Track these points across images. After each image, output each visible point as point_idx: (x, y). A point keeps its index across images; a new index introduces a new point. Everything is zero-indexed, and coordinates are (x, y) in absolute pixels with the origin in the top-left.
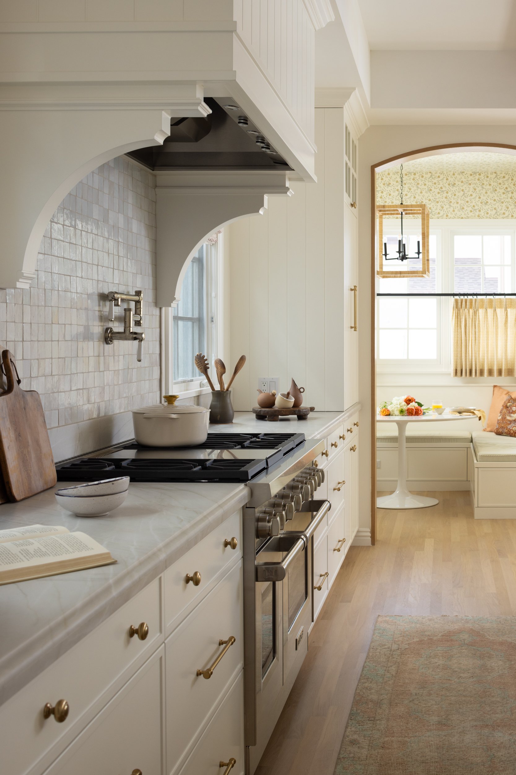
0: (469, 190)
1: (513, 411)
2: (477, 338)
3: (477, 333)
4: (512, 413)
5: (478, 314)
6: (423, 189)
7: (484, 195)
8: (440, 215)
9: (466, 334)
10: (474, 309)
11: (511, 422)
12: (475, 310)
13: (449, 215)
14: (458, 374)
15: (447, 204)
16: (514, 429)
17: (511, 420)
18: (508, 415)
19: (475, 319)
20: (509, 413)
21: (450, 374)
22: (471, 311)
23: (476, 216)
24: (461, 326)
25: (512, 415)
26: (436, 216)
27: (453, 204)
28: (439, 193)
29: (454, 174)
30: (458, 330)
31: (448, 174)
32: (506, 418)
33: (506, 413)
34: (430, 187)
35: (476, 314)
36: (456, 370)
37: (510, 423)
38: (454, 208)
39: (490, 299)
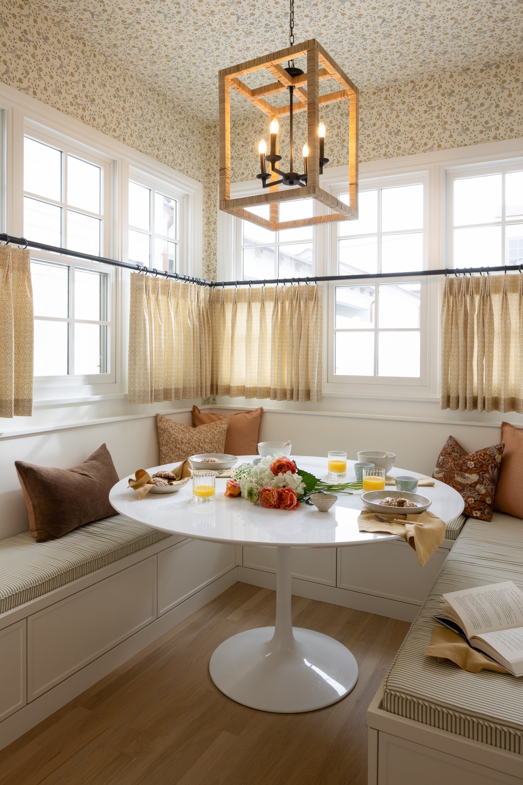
0: (478, 97)
1: (469, 468)
2: (486, 344)
3: (486, 335)
4: (466, 471)
5: (489, 302)
6: (400, 110)
7: (505, 100)
8: (427, 147)
9: (466, 337)
10: (481, 294)
11: (464, 488)
12: (484, 296)
13: (443, 144)
14: (451, 404)
15: (440, 126)
16: (471, 501)
17: (464, 484)
18: (457, 474)
19: (483, 311)
20: (461, 470)
21: (439, 403)
22: (477, 298)
23: (491, 139)
24: (457, 324)
25: (467, 475)
26: (421, 149)
27: (450, 125)
28: (426, 112)
29: (451, 76)
30: (453, 331)
31: (442, 79)
32: (454, 478)
33: (453, 470)
34: (412, 105)
35: (487, 302)
36: (449, 397)
37: (463, 490)
38: (452, 131)
39: (514, 276)
